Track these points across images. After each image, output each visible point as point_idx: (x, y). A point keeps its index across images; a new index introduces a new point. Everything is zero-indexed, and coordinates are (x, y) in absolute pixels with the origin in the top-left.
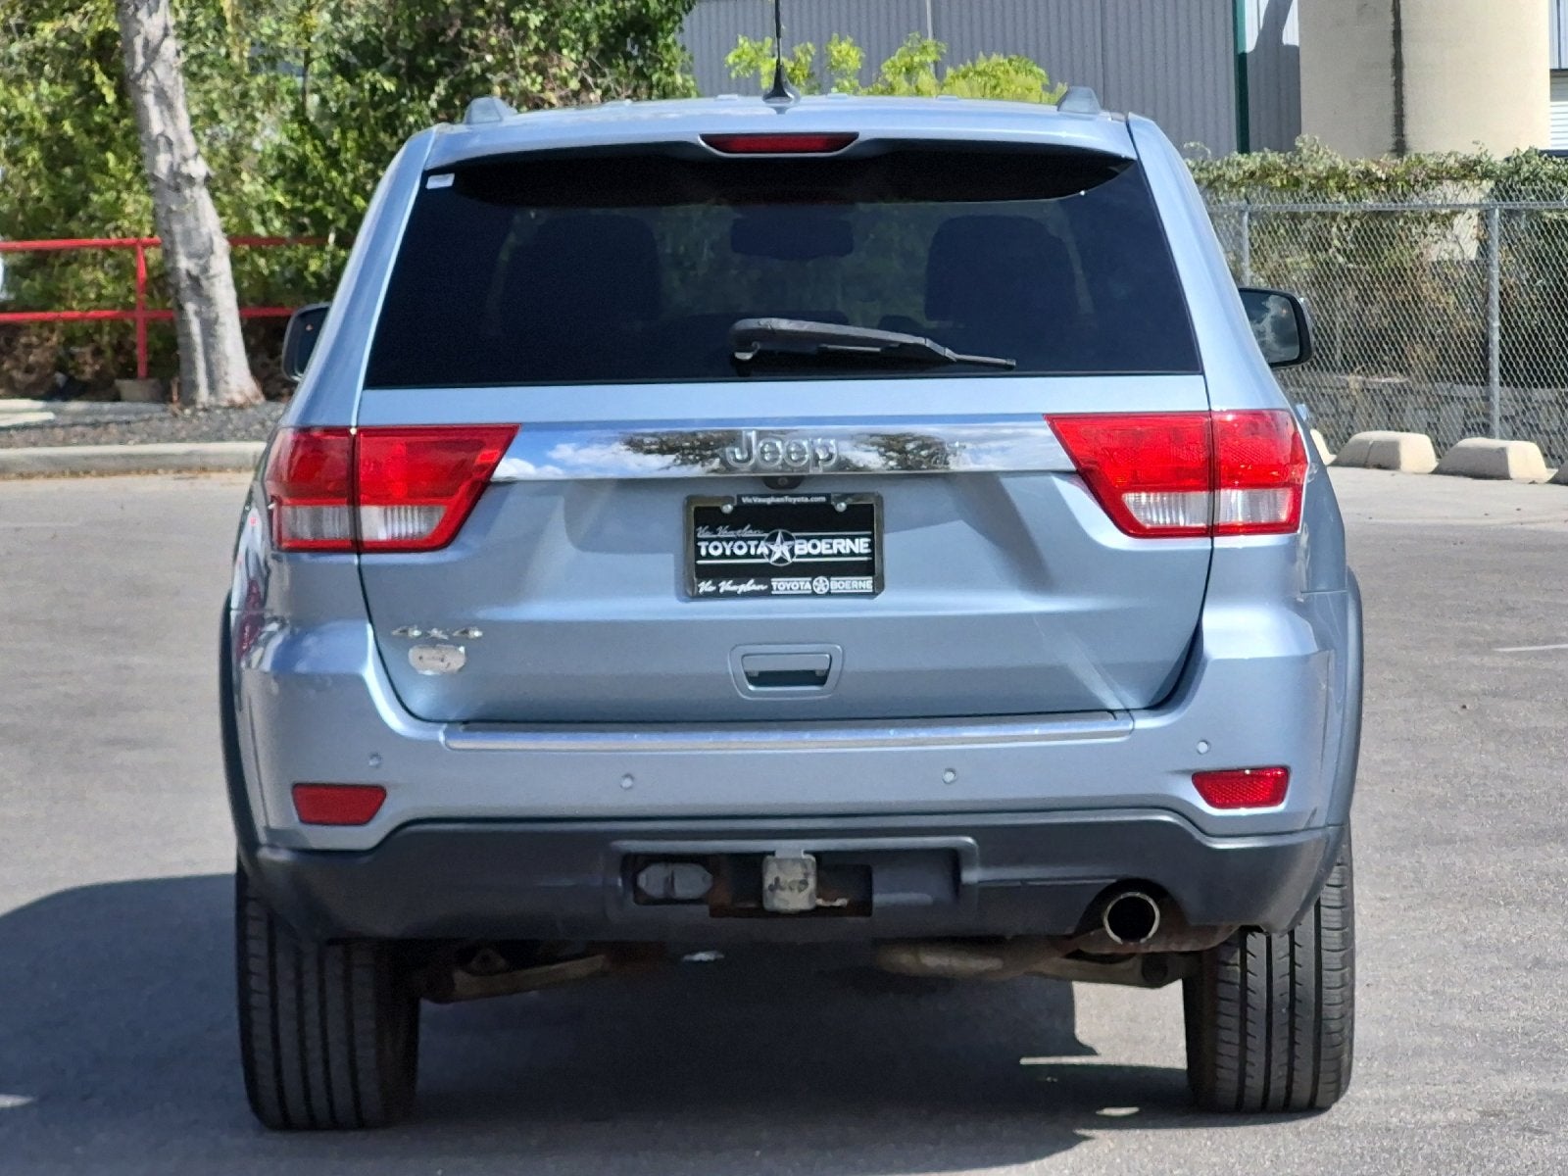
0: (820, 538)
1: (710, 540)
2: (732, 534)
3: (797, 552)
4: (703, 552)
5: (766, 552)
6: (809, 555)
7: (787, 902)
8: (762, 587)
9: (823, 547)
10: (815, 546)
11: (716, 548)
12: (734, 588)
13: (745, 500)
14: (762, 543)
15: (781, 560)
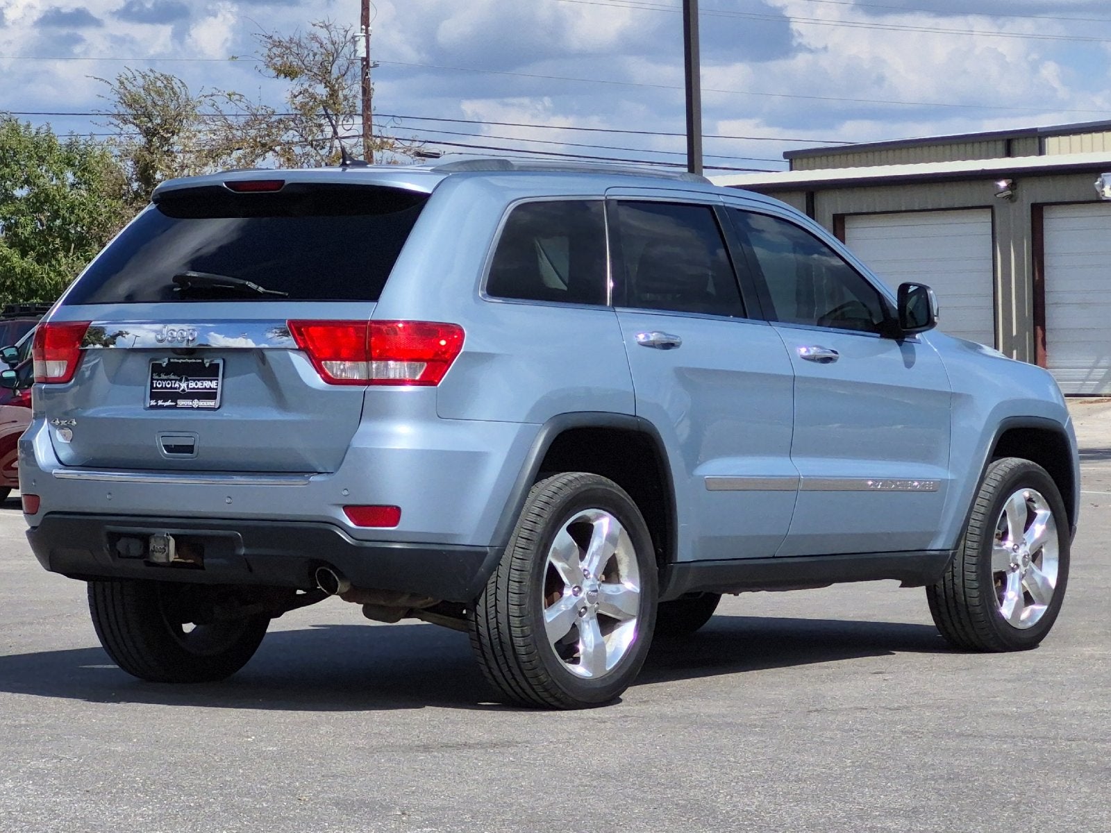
0: (199, 380)
1: (158, 380)
2: (165, 377)
3: (190, 387)
4: (155, 386)
5: (178, 386)
6: (194, 388)
7: (158, 558)
8: (173, 404)
9: (199, 385)
10: (196, 384)
11: (159, 384)
12: (163, 404)
13: (172, 360)
14: (177, 382)
15: (184, 390)
